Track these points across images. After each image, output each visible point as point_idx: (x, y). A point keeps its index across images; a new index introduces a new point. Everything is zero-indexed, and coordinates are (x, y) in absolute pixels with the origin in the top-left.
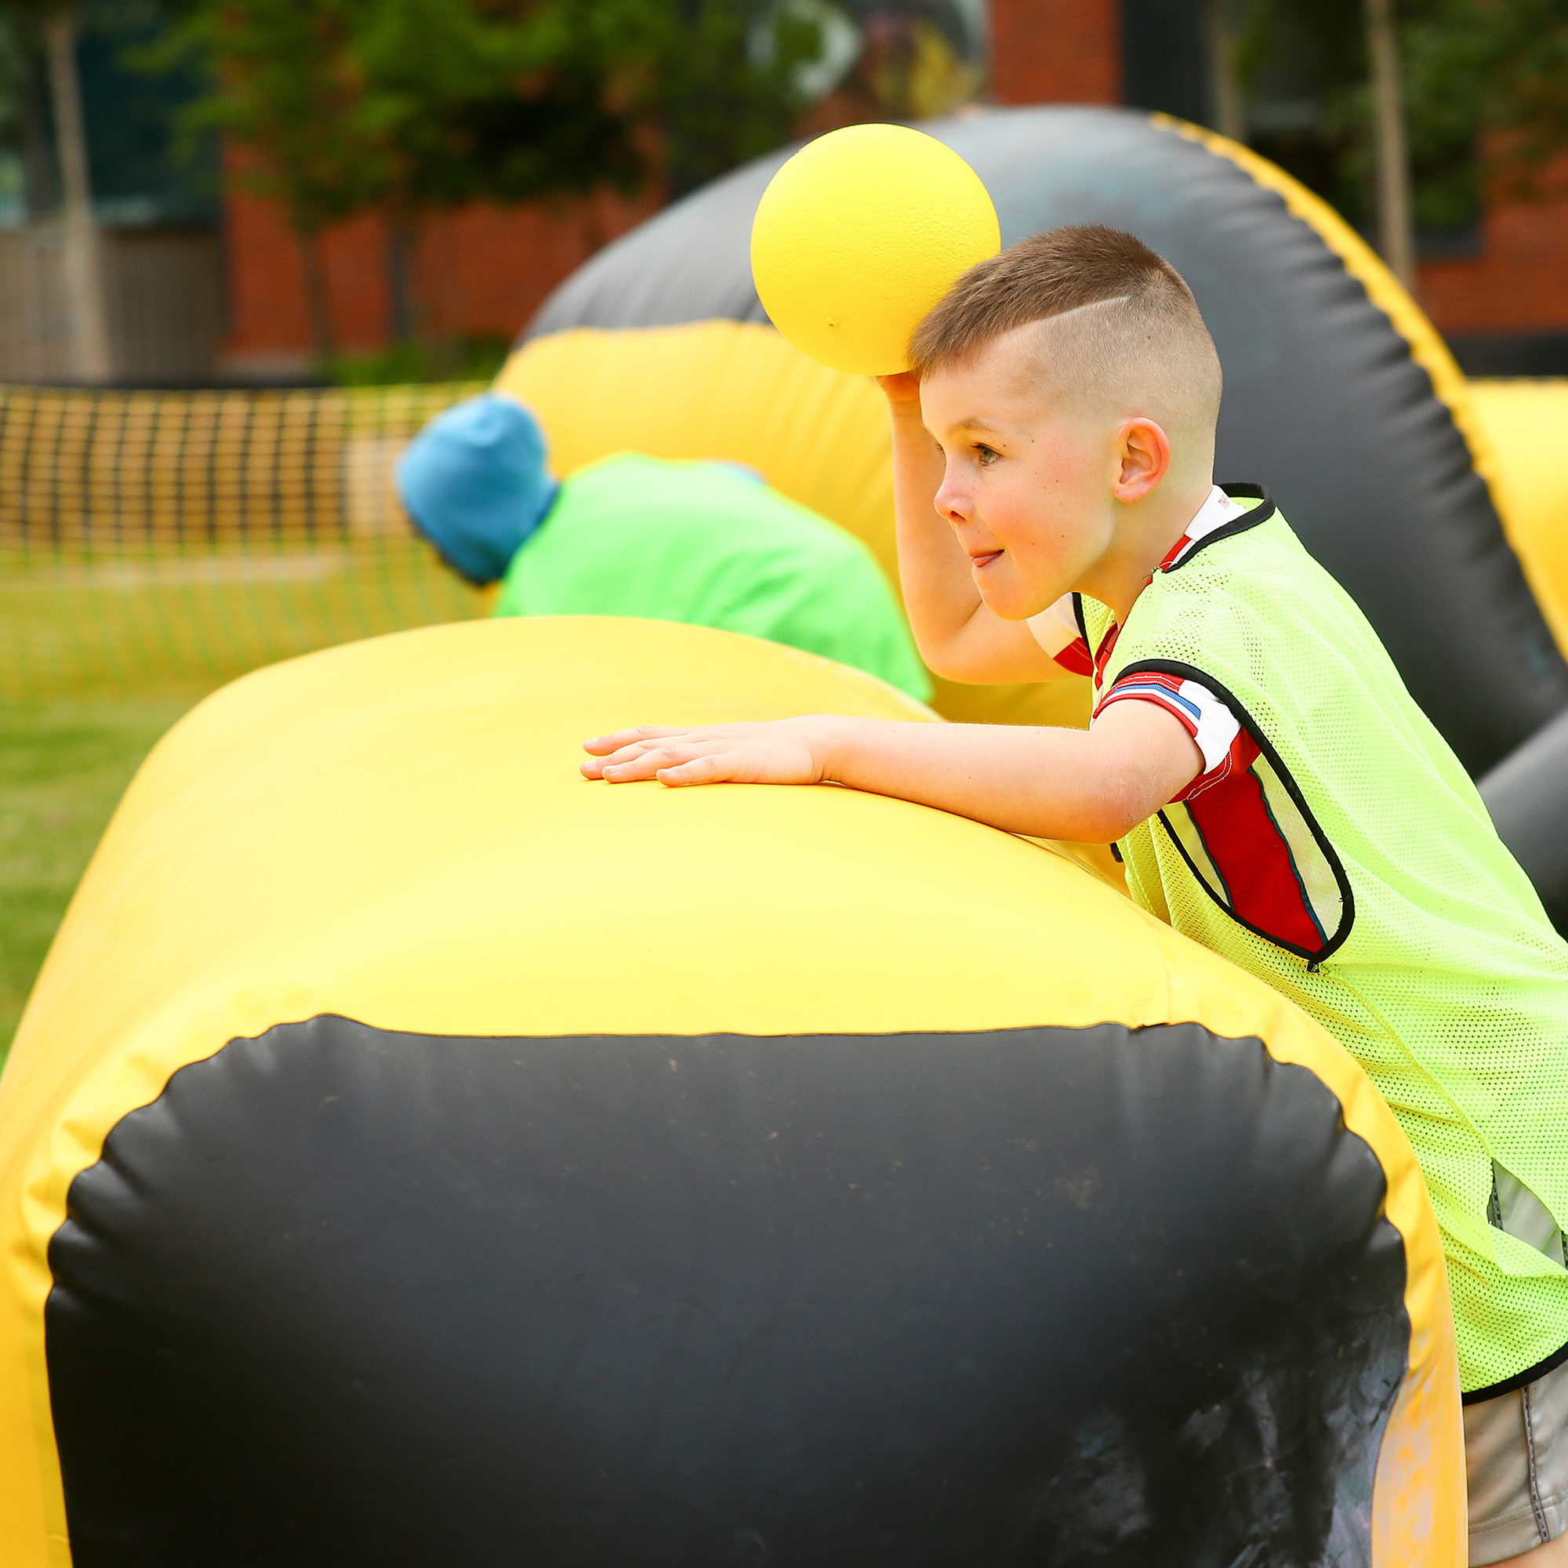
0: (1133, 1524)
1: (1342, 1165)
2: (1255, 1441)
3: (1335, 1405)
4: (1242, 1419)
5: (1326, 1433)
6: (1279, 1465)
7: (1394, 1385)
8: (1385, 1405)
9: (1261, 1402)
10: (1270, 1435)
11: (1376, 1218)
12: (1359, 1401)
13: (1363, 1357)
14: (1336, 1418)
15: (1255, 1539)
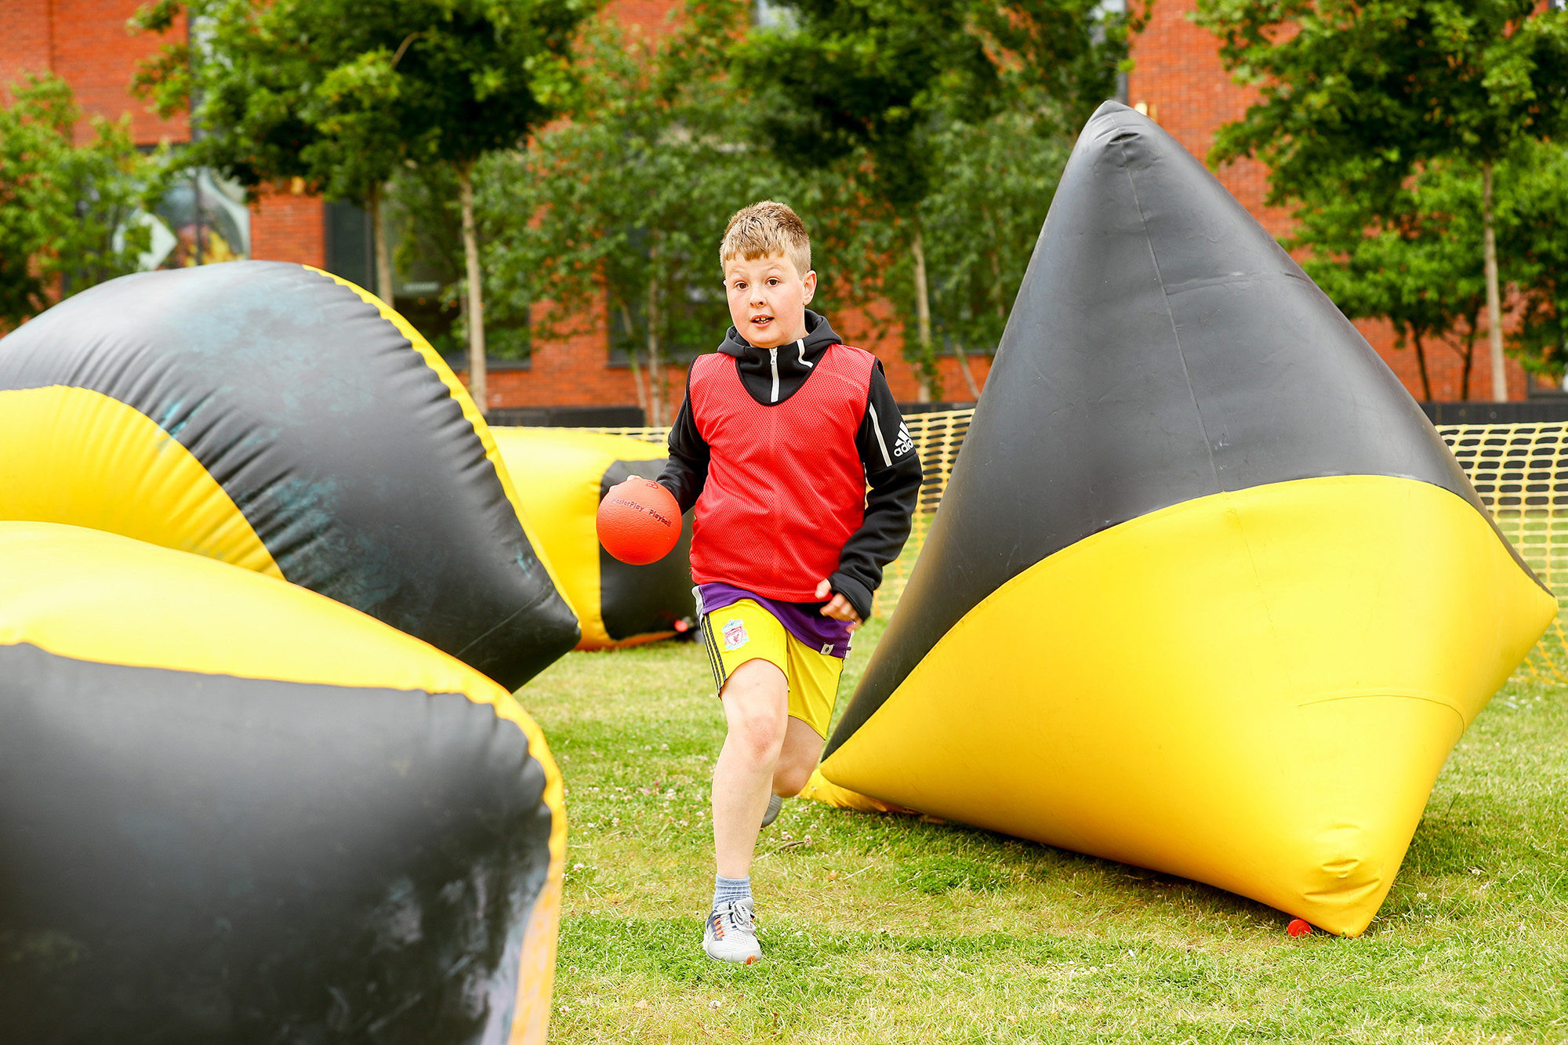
0: (413, 937)
1: (528, 772)
2: (474, 902)
3: (514, 890)
4: (470, 890)
5: (507, 904)
6: (486, 916)
7: (541, 885)
8: (536, 895)
9: (480, 883)
10: (482, 900)
11: (540, 802)
12: (525, 891)
13: (529, 868)
14: (514, 897)
15: (469, 953)
